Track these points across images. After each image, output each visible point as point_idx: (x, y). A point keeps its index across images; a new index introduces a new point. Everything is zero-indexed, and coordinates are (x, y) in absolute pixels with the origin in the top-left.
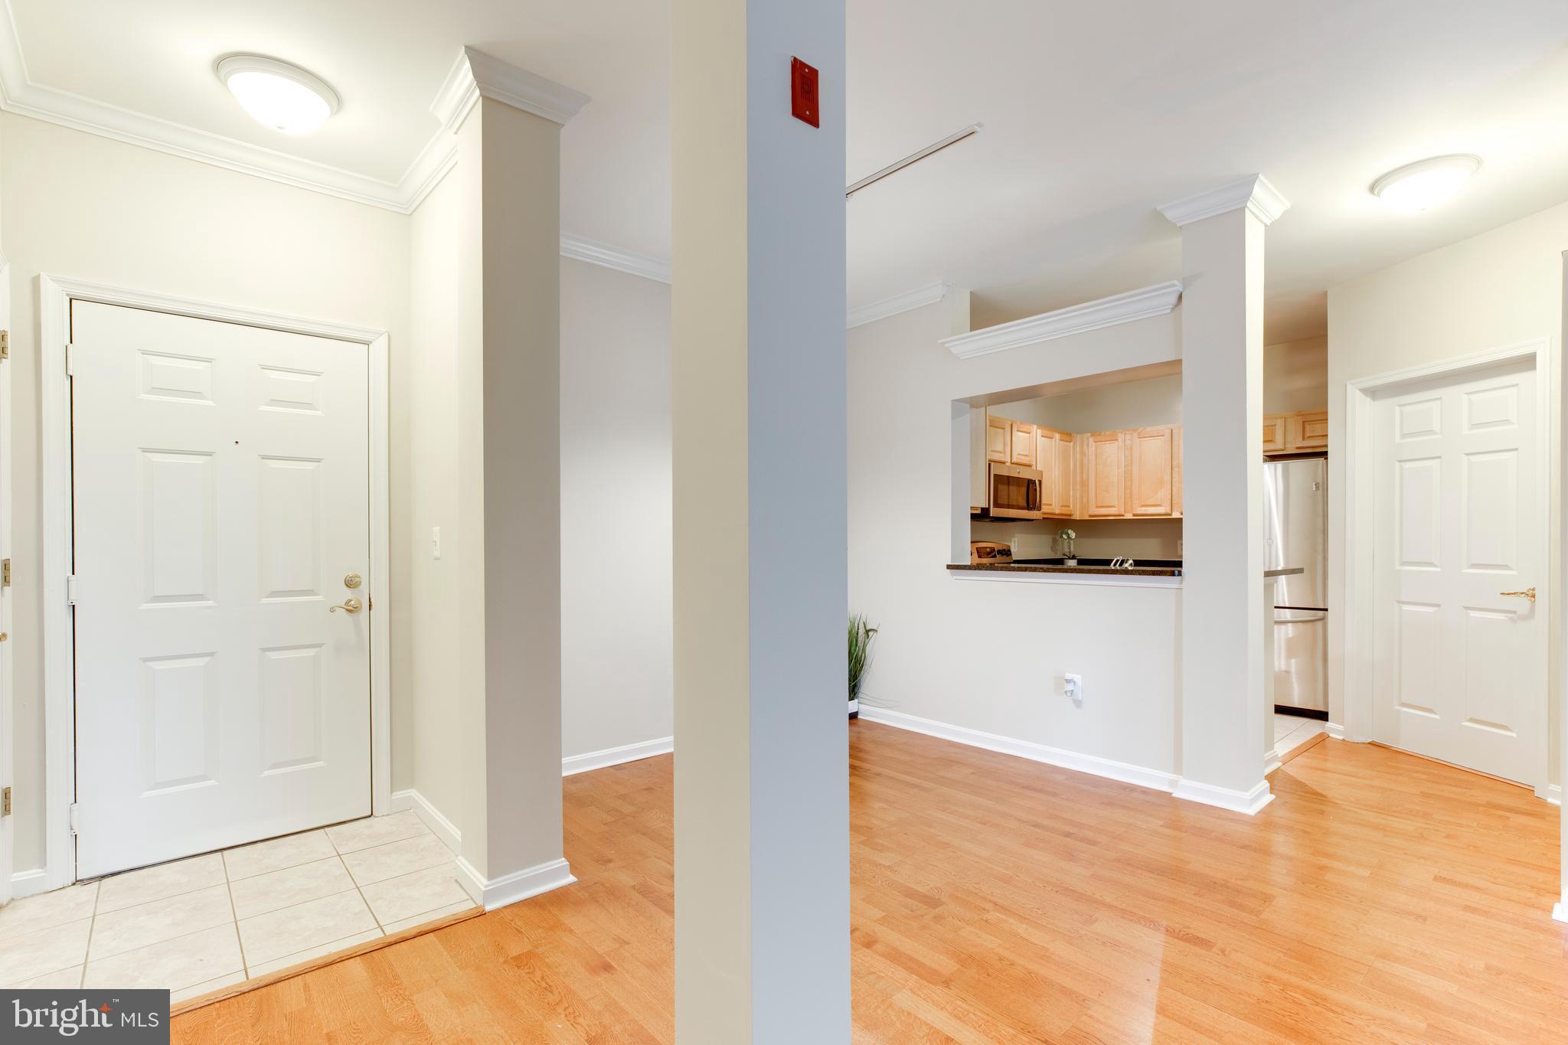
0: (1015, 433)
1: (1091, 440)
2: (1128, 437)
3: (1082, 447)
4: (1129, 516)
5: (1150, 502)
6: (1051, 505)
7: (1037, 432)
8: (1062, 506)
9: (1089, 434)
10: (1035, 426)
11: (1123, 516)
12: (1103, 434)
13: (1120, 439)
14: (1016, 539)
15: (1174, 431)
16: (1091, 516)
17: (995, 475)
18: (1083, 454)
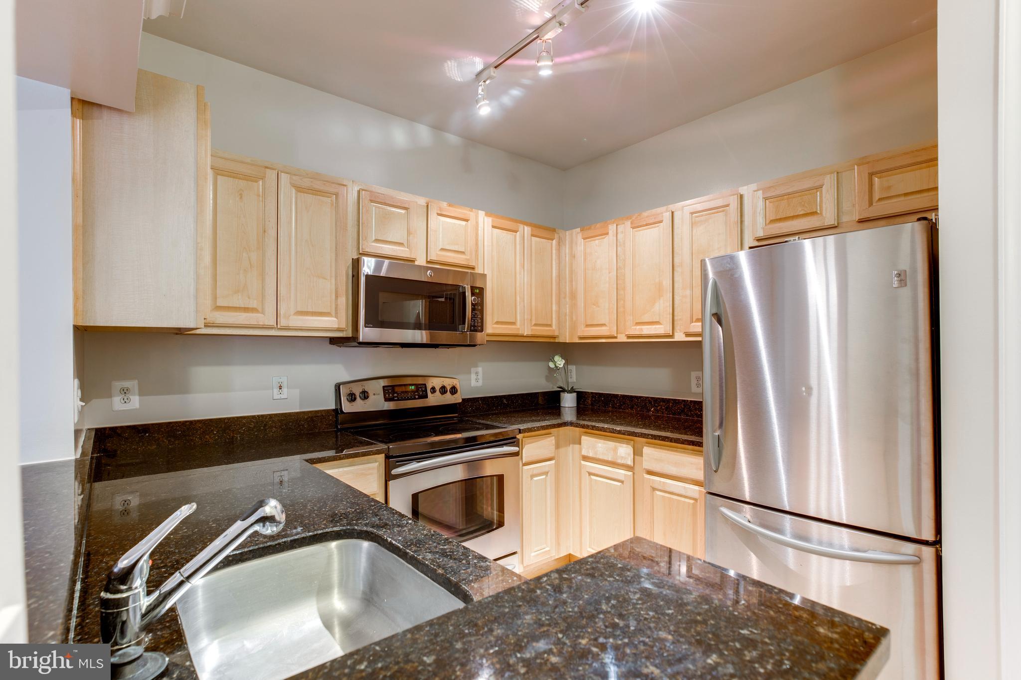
0: (433, 216)
1: (580, 236)
2: (621, 228)
3: (571, 248)
4: (622, 338)
5: (646, 319)
6: (514, 323)
7: (484, 221)
8: (536, 325)
9: (578, 230)
10: (481, 214)
11: (616, 337)
12: (593, 227)
13: (610, 232)
14: (480, 369)
15: (675, 214)
16: (581, 338)
17: (367, 276)
18: (573, 256)
